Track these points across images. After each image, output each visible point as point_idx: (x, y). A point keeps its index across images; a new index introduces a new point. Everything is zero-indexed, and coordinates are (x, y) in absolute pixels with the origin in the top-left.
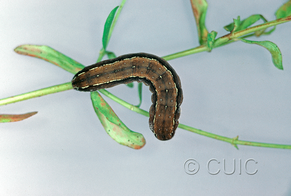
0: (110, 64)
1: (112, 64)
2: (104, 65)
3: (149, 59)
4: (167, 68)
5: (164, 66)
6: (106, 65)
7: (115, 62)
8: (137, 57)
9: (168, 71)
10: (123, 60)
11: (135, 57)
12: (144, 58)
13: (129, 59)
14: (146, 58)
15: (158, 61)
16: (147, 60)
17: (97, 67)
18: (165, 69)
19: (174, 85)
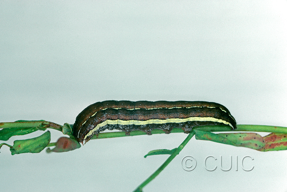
0: (195, 107)
1: (194, 107)
2: (201, 107)
3: (156, 108)
4: (136, 110)
5: (139, 109)
6: (199, 107)
7: (190, 108)
8: (168, 108)
9: (133, 109)
10: (182, 107)
11: (170, 108)
12: (161, 108)
13: (176, 107)
14: (159, 108)
15: (147, 109)
16: (158, 107)
17: (208, 107)
18: (137, 108)
19: (120, 107)
